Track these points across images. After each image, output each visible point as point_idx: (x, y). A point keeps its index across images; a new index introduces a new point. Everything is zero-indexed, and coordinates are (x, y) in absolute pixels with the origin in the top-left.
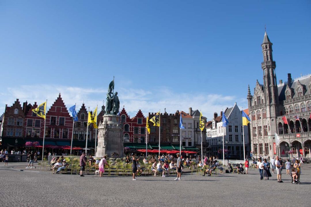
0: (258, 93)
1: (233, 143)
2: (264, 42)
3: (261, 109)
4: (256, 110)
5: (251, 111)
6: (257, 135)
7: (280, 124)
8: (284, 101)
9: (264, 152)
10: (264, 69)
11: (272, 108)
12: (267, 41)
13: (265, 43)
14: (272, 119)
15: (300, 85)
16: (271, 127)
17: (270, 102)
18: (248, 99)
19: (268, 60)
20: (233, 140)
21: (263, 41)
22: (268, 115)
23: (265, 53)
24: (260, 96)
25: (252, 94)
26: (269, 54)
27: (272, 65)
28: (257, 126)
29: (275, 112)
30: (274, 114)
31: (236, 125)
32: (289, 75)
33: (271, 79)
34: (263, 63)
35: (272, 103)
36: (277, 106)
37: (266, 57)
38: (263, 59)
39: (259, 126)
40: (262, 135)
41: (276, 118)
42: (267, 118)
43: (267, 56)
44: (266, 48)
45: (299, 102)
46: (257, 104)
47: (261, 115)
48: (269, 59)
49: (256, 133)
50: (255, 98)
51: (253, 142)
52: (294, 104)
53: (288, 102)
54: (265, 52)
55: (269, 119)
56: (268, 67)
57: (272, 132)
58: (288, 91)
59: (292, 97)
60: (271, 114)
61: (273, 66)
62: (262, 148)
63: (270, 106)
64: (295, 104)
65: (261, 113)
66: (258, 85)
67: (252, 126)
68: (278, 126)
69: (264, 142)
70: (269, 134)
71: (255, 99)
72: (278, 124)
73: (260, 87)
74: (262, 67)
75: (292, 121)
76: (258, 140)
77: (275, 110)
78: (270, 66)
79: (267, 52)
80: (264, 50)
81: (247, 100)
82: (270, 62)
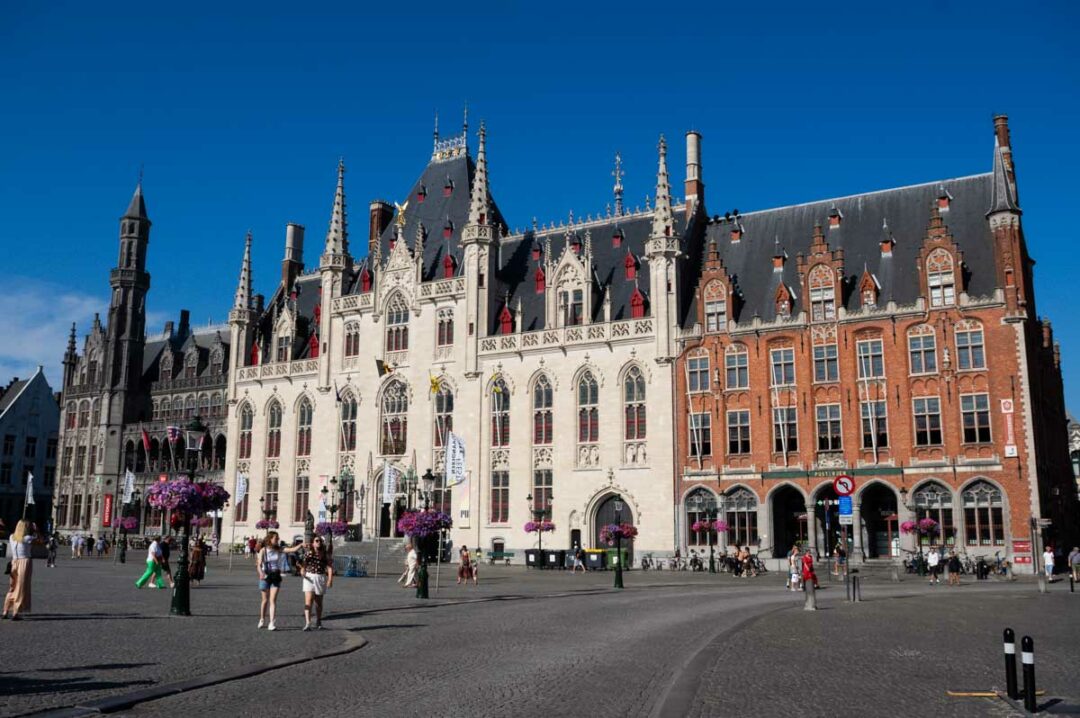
0: (94, 351)
1: (12, 491)
2: (127, 214)
3: (92, 397)
4: (81, 400)
5: (68, 401)
6: (72, 471)
7: (130, 443)
8: (154, 384)
9: (83, 518)
10: (115, 288)
11: (116, 399)
12: (136, 213)
13: (130, 218)
14: (111, 429)
15: (194, 348)
16: (106, 451)
17: (115, 381)
18: (63, 363)
19: (128, 264)
20: (12, 482)
21: (125, 211)
22: (104, 420)
23: (126, 245)
24: (96, 362)
25: (79, 351)
26: (134, 250)
27: (136, 283)
28: (77, 444)
29: (122, 411)
30: (118, 417)
31: (30, 435)
32: (185, 315)
33: (128, 320)
34: (114, 272)
35: (118, 387)
36: (129, 394)
37: (125, 257)
38: (117, 260)
39: (81, 444)
40: (86, 470)
41: (123, 428)
42: (99, 426)
43: (129, 254)
44: (131, 230)
45: (183, 392)
46: (85, 383)
47: (91, 414)
48: (133, 266)
49: (72, 464)
50: (84, 364)
51: (61, 489)
52: (172, 395)
53: (161, 388)
54: (126, 241)
55: (103, 430)
56: (125, 286)
57: (105, 465)
58: (166, 357)
59: (174, 376)
60: (112, 415)
61: (141, 286)
62: (80, 507)
63: (112, 393)
64: (175, 396)
65: (91, 408)
66: (96, 328)
67: (64, 442)
68: (124, 450)
69: (87, 491)
70: (99, 469)
71: (83, 369)
72: (125, 444)
73: (100, 336)
74: (112, 283)
75: (155, 440)
76: (73, 485)
77: (122, 405)
78: (131, 282)
79: (130, 244)
80: (125, 235)
81: (63, 366)
82: (132, 271)
